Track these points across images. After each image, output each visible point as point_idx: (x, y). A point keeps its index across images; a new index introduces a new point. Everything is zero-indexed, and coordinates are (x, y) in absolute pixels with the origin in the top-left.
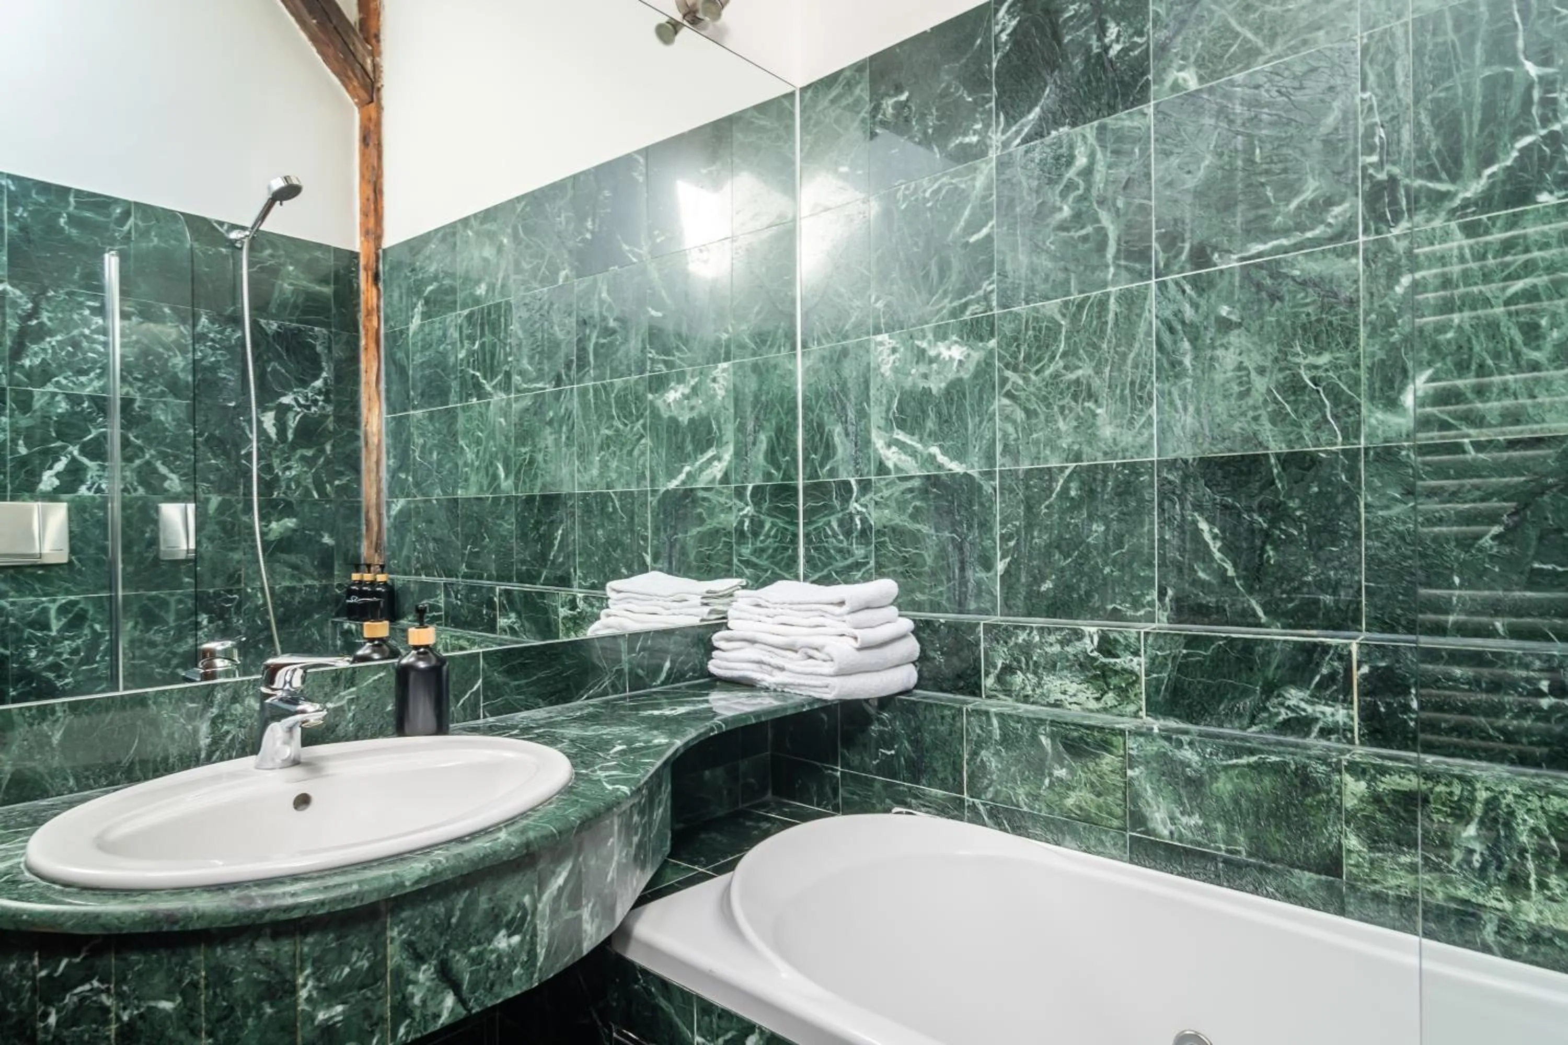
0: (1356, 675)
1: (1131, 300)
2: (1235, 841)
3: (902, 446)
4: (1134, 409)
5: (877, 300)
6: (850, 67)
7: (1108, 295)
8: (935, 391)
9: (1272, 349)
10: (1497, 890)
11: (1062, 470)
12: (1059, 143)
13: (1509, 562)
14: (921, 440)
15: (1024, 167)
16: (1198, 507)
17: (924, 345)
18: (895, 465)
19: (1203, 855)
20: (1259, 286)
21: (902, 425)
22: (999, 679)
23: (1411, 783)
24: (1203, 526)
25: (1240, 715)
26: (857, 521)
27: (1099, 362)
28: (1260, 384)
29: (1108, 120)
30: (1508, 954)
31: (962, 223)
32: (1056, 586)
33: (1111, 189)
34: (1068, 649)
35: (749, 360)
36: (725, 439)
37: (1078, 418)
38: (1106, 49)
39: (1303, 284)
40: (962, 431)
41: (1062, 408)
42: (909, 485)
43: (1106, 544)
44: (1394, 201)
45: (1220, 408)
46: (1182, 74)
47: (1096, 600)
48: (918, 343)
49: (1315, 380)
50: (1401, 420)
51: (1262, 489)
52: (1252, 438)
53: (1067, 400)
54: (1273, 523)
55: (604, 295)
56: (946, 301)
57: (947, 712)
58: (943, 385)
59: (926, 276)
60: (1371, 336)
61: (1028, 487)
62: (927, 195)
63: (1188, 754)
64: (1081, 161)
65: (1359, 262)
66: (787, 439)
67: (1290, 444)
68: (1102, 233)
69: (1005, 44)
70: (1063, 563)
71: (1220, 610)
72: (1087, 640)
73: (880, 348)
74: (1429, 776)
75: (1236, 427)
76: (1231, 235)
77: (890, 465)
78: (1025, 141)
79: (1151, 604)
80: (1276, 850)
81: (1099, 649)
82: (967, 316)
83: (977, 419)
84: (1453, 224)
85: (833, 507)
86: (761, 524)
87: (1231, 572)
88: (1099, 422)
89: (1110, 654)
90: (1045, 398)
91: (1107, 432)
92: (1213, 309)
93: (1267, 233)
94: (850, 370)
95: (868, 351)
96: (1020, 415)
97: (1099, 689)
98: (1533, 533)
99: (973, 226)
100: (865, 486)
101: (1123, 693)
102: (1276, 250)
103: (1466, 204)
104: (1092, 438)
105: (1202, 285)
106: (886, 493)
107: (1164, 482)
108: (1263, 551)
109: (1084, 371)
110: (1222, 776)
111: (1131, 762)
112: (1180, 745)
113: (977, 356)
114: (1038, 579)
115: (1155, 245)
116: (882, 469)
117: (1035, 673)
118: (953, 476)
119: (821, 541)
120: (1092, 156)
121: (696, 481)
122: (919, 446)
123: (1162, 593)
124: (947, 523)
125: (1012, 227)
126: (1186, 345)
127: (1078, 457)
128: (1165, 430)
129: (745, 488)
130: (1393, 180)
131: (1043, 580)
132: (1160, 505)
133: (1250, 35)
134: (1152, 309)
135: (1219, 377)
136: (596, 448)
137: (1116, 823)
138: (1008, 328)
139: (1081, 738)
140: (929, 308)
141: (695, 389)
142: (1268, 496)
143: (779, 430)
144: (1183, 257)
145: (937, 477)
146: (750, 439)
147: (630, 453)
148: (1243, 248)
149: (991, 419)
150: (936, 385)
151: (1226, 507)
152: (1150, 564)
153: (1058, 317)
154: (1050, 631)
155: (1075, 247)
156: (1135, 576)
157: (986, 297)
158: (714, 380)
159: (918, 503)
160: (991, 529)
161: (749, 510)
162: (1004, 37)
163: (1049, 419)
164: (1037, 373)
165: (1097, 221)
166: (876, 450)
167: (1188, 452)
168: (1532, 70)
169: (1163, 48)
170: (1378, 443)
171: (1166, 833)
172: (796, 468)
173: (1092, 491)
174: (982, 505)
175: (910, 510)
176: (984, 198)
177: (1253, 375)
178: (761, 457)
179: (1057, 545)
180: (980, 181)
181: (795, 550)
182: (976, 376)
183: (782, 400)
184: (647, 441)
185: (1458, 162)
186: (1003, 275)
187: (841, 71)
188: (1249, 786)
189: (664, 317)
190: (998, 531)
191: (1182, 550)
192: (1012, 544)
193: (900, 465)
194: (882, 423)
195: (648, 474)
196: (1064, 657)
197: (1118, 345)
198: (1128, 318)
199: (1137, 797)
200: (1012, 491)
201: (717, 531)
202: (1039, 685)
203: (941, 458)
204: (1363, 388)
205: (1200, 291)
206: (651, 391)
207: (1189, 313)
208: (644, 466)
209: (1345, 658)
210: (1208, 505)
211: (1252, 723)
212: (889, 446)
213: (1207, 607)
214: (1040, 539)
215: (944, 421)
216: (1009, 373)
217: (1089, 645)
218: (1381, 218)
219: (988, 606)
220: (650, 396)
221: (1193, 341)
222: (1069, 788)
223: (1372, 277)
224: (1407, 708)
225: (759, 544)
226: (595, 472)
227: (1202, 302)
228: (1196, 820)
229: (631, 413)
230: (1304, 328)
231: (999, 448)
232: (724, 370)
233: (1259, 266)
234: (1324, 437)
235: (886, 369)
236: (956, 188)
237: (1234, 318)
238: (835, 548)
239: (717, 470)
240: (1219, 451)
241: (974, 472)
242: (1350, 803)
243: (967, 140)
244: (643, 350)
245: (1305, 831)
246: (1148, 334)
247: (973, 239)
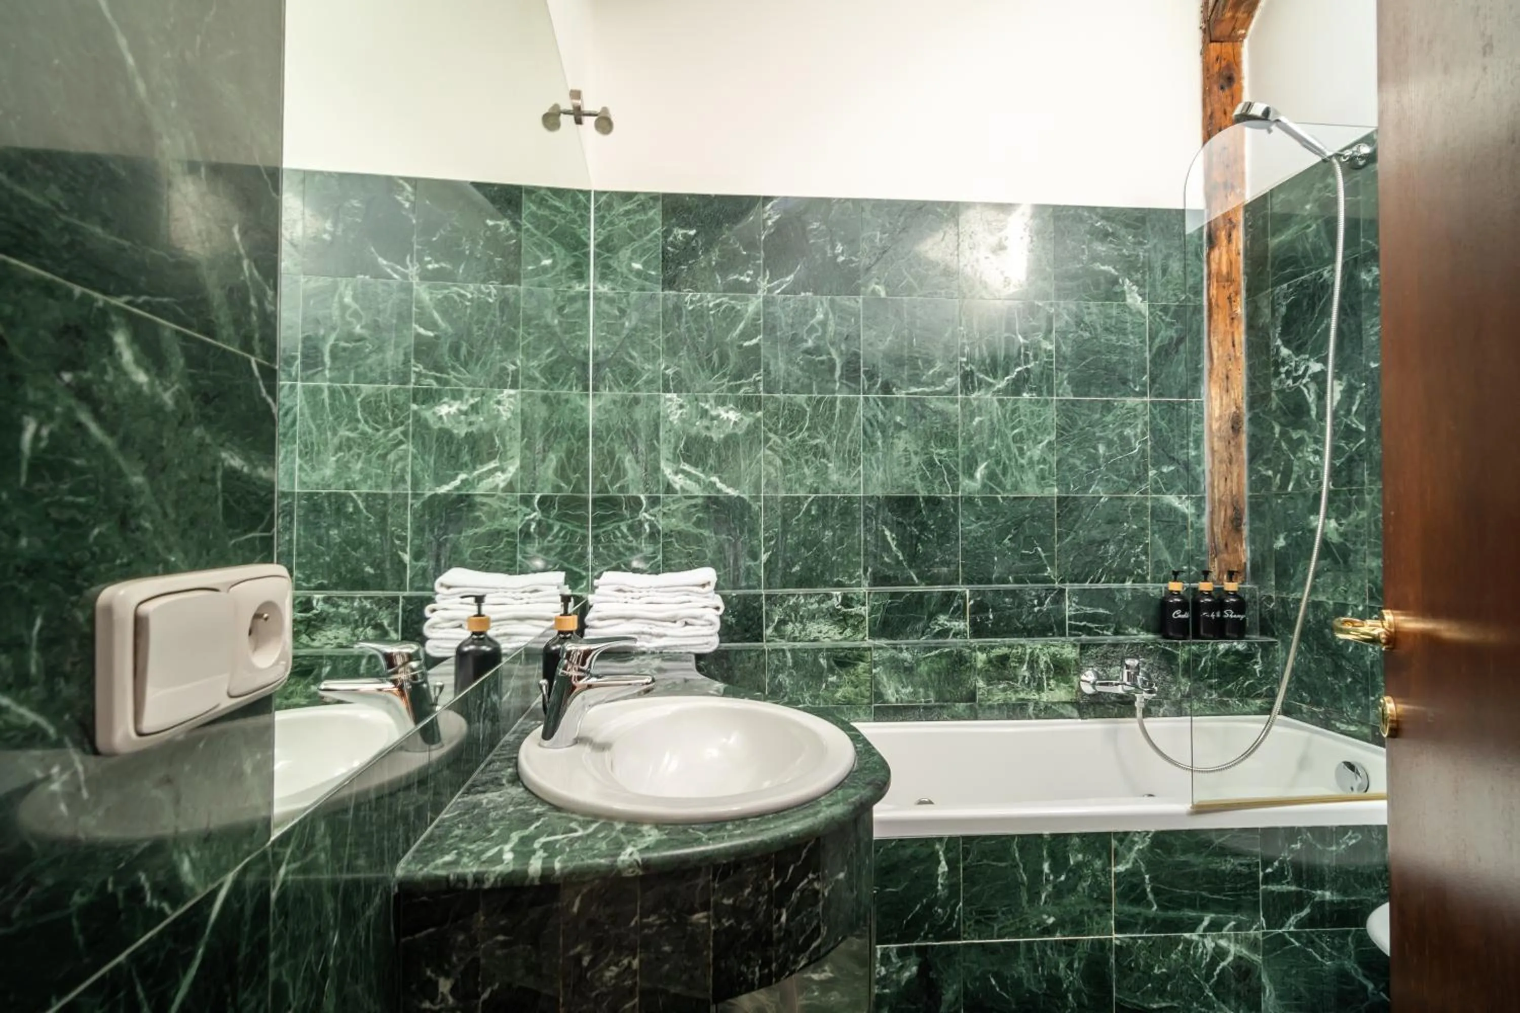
0: (968, 605)
1: (849, 404)
2: (928, 696)
3: (687, 474)
4: (850, 466)
5: (666, 368)
6: (646, 194)
7: (836, 398)
8: (715, 439)
9: (921, 443)
10: (1034, 692)
11: (806, 498)
12: (806, 300)
13: (1014, 550)
14: (703, 471)
15: (783, 308)
16: (885, 523)
17: (707, 407)
18: (682, 487)
19: (913, 707)
20: (915, 410)
21: (687, 460)
22: (776, 629)
23: (1005, 650)
24: (887, 533)
25: (917, 632)
26: (646, 526)
27: (830, 437)
28: (916, 460)
29: (838, 298)
30: (1037, 717)
31: (738, 331)
32: (802, 569)
33: (838, 338)
34: (823, 606)
35: (539, 392)
36: (509, 454)
37: (817, 468)
38: (836, 257)
39: (936, 412)
40: (736, 468)
41: (807, 461)
42: (693, 502)
43: (833, 542)
44: (972, 382)
45: (896, 470)
46: (877, 287)
47: (827, 576)
48: (702, 404)
49: (940, 461)
50: (973, 484)
51: (916, 514)
52: (911, 488)
53: (810, 456)
54: (921, 532)
55: (348, 300)
56: (726, 380)
57: (753, 654)
58: (722, 436)
59: (710, 360)
60: (963, 443)
61: (784, 507)
62: (711, 305)
63: (906, 655)
64: (820, 316)
65: (958, 406)
66: (577, 461)
67: (929, 492)
68: (831, 360)
69: (771, 227)
70: (806, 555)
71: (896, 578)
72: (835, 599)
73: (669, 403)
74: (1010, 647)
75: (904, 481)
76: (902, 381)
77: (677, 487)
78: (783, 292)
79: (859, 577)
80: (948, 696)
81: (842, 604)
82: (741, 393)
83: (748, 462)
84: (995, 398)
85: (622, 515)
86: (550, 527)
87: (901, 558)
88: (830, 471)
89: (848, 606)
90: (796, 454)
91: (834, 477)
92: (892, 418)
93: (919, 384)
94: (639, 414)
95: (658, 403)
96: (779, 462)
97: (841, 627)
98: (1022, 537)
99: (745, 335)
100: (654, 501)
101: (856, 628)
102: (923, 393)
103: (999, 391)
104: (826, 481)
105: (888, 403)
106: (674, 507)
107: (867, 508)
108: (916, 546)
109: (821, 440)
110: (923, 664)
111: (875, 664)
112: (901, 650)
113: (748, 420)
114: (789, 565)
115: (862, 376)
116: (669, 489)
117: (801, 622)
118: (730, 498)
119: (610, 541)
120: (826, 314)
121: (473, 487)
122: (702, 476)
123: (866, 570)
124: (725, 529)
125: (775, 343)
126: (879, 434)
127: (816, 491)
128: (867, 480)
129: (532, 497)
130: (972, 371)
131: (794, 566)
132: (865, 521)
133: (911, 280)
134: (861, 410)
135: (896, 454)
136: (331, 447)
137: (866, 701)
138: (771, 407)
139: (846, 656)
140: (711, 382)
141: (475, 408)
142: (918, 518)
143: (570, 453)
144: (878, 385)
145: (717, 498)
146: (540, 456)
147: (384, 456)
148: (907, 389)
149: (758, 462)
150: (717, 436)
151: (899, 523)
152: (859, 554)
153: (805, 406)
154: (811, 596)
155: (816, 366)
156: (850, 561)
157: (756, 383)
158: (499, 402)
159: (701, 515)
160: (758, 534)
161: (537, 514)
162: (770, 223)
163: (798, 467)
164: (791, 437)
165: (829, 354)
166: (664, 476)
167: (879, 493)
168: (1021, 340)
169: (868, 269)
170: (966, 494)
171: (894, 700)
172: (587, 484)
173: (825, 512)
174: (751, 517)
175: (694, 519)
176: (754, 320)
177: (913, 455)
178: (550, 472)
179: (803, 543)
180: (751, 308)
181: (585, 548)
182: (747, 433)
183: (573, 428)
184: (409, 447)
185: (996, 370)
186: (767, 372)
187: (636, 194)
188: (936, 666)
189: (436, 337)
190: (762, 534)
191: (876, 546)
192: (772, 543)
193: (686, 487)
194: (671, 457)
195: (409, 478)
196: (820, 610)
197: (841, 428)
198: (847, 413)
199: (878, 683)
200: (772, 509)
201: (499, 532)
202: (804, 629)
203: (719, 485)
204: (960, 467)
205: (887, 407)
206: (415, 401)
207: (880, 417)
208: (403, 470)
209: (963, 597)
210: (889, 521)
211: (923, 635)
212: (676, 473)
213: (889, 577)
214: (791, 540)
215: (721, 460)
216: (771, 435)
217: (836, 602)
218: (967, 388)
219: (755, 583)
220: (414, 407)
221: (883, 432)
222: (838, 687)
223: (964, 416)
224: (988, 618)
225: (546, 543)
226: (328, 472)
227: (888, 412)
228: (910, 689)
229: (385, 420)
230: (936, 435)
231: (763, 482)
232: (510, 396)
233: (915, 399)
234: (944, 490)
235: (675, 418)
236: (733, 308)
237: (903, 424)
238: (624, 546)
239: (501, 479)
240: (895, 493)
241: (745, 496)
242: (979, 665)
243: (742, 278)
244: (406, 362)
245: (960, 683)
246: (859, 425)
247: (746, 344)
